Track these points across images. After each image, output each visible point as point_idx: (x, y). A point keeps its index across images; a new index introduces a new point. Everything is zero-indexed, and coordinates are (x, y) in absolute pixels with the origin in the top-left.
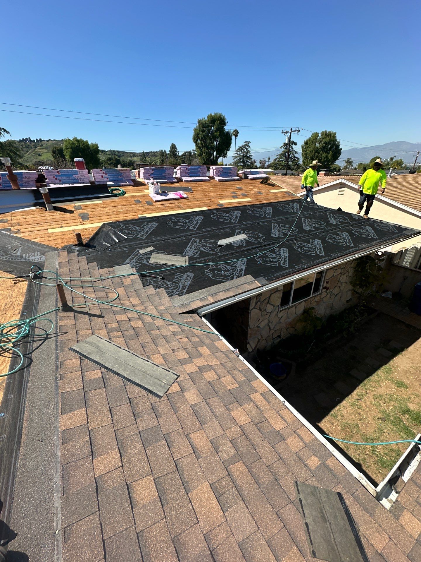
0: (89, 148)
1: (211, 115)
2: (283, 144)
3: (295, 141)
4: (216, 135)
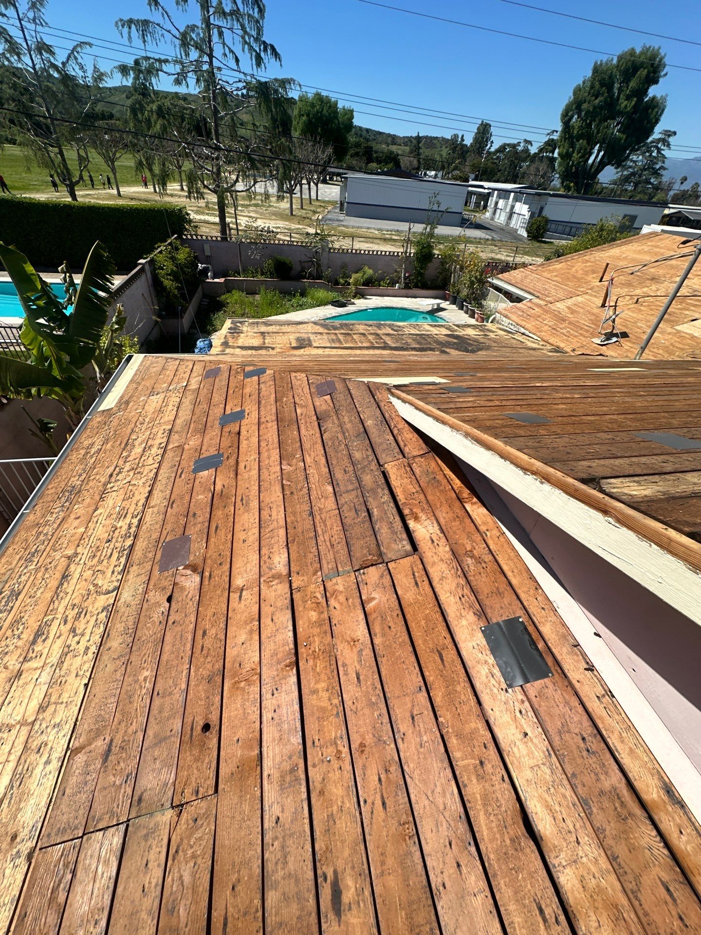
0: (336, 118)
1: (632, 52)
4: (626, 106)
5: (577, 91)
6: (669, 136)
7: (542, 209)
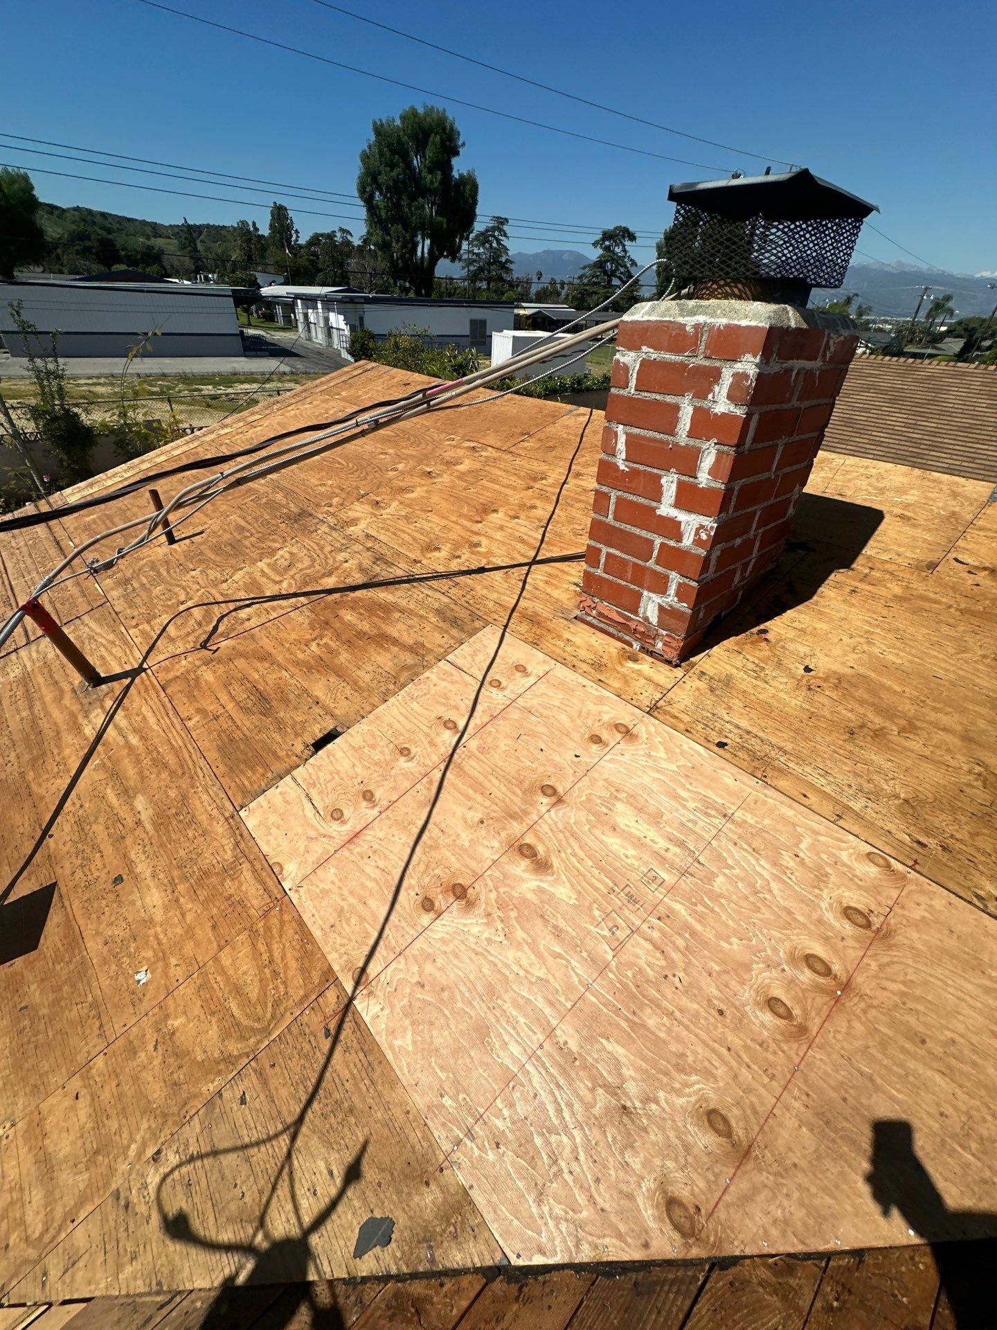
1: (414, 113)
2: (600, 236)
3: (632, 230)
4: (432, 182)
5: (365, 158)
6: (502, 224)
7: (361, 319)
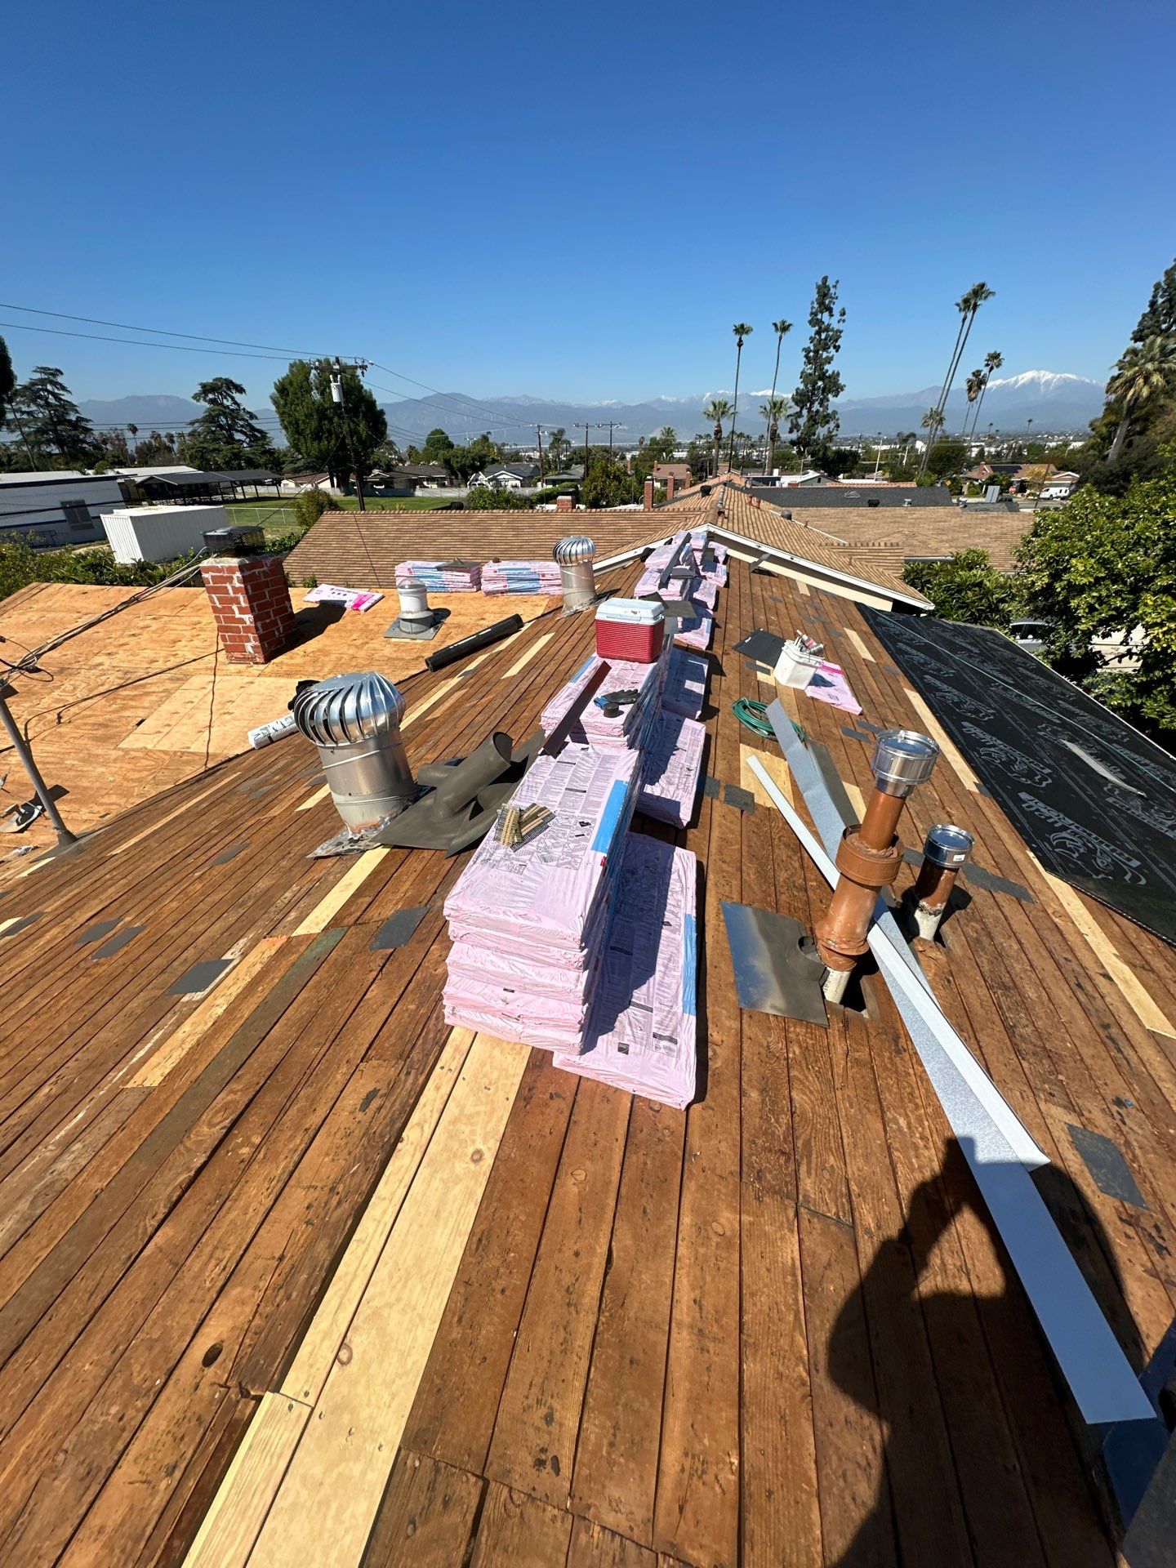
2: (199, 388)
3: (237, 381)
